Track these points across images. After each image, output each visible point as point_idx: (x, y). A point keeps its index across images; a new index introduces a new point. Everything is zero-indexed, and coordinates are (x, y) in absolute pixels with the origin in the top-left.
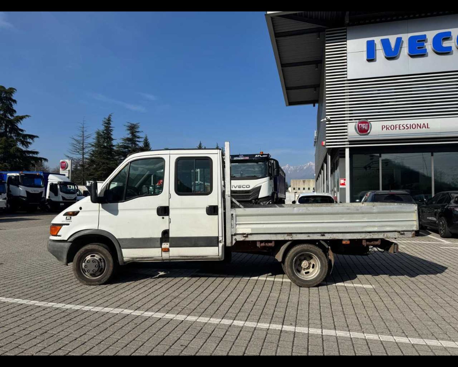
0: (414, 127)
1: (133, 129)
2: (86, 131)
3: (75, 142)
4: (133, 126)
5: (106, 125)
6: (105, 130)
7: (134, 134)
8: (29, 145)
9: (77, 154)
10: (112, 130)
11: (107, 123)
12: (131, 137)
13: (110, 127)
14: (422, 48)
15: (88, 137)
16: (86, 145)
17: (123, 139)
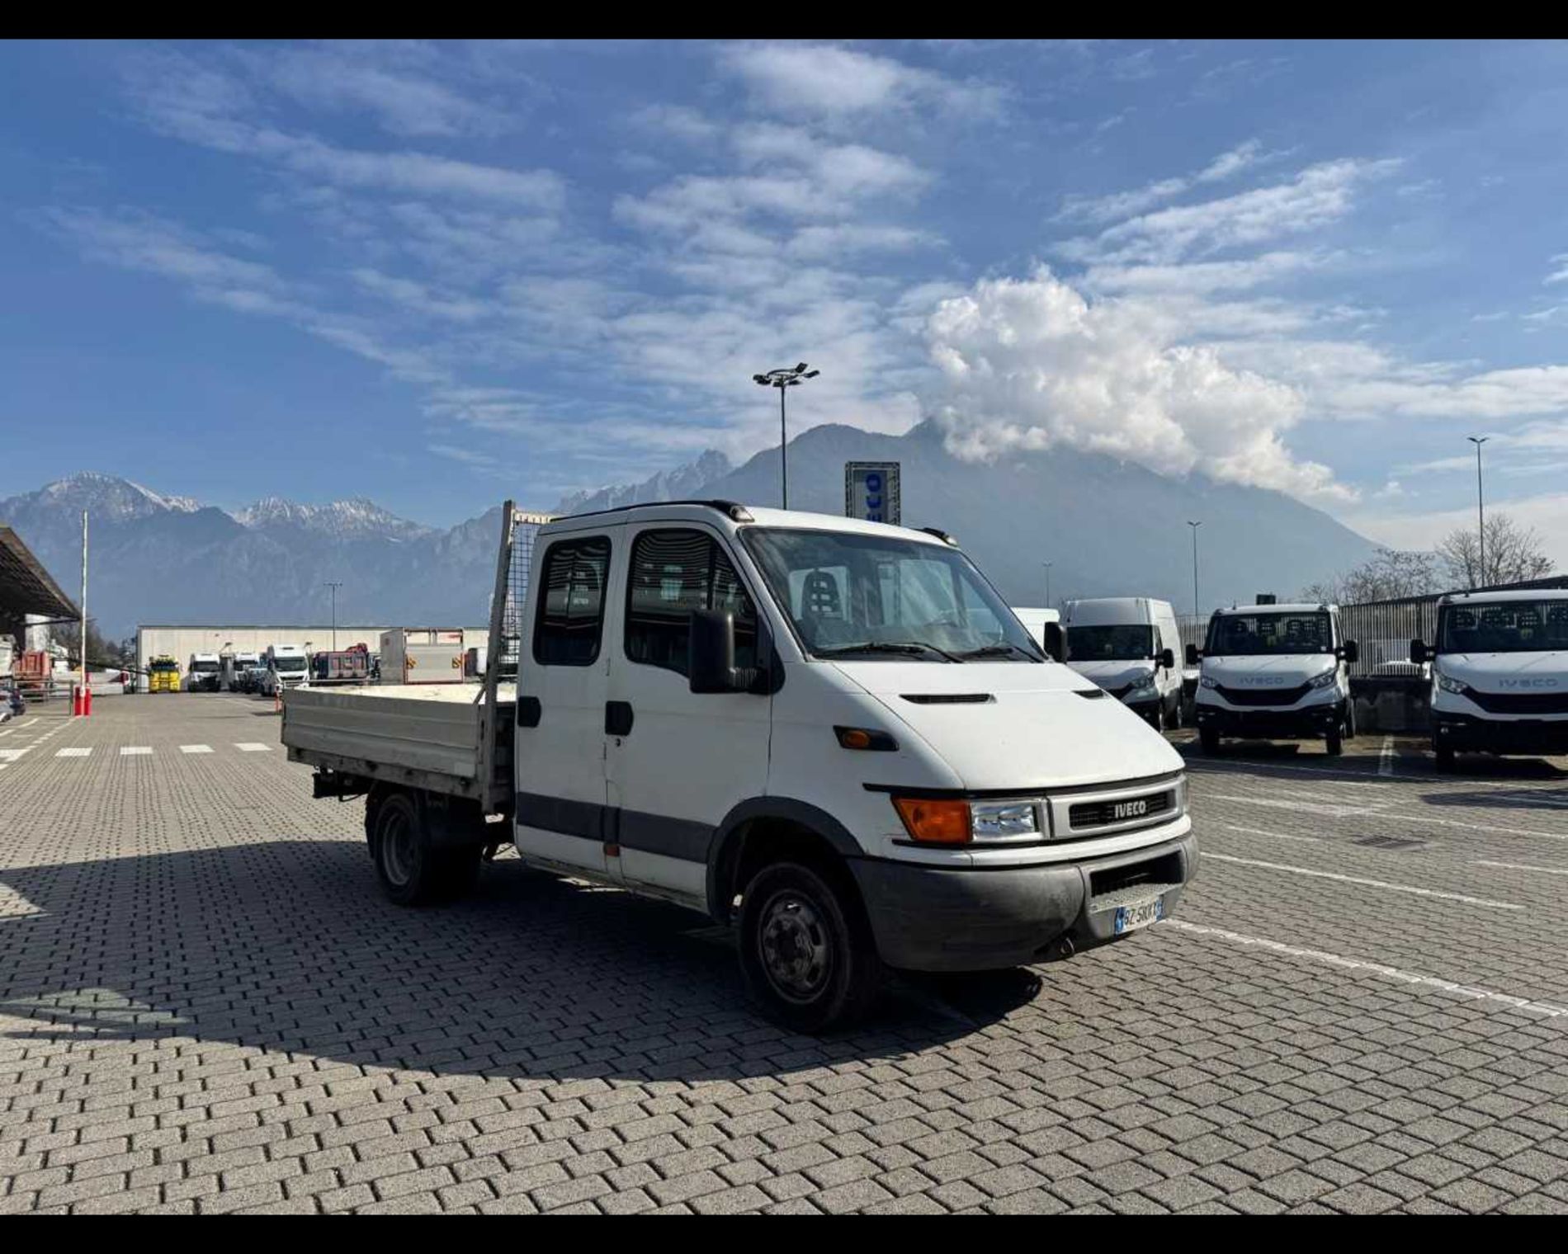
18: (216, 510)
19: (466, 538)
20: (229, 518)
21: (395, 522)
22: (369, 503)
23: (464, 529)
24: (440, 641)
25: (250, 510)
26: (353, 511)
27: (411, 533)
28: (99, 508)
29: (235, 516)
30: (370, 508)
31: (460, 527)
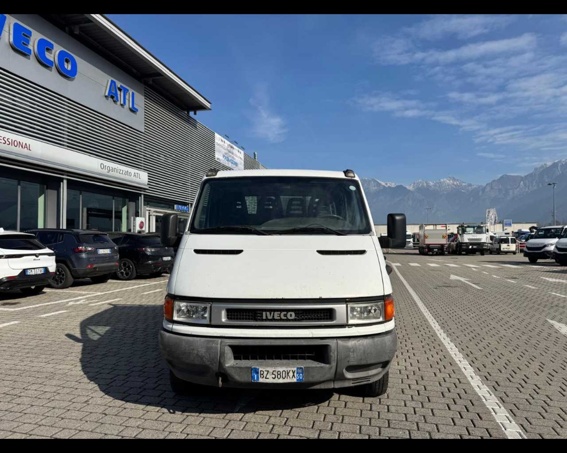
0: (16, 144)
14: (26, 45)
18: (401, 186)
19: (492, 188)
20: (405, 188)
21: (464, 184)
22: (454, 178)
23: (491, 185)
24: (437, 228)
25: (412, 185)
26: (448, 181)
27: (470, 188)
28: (367, 188)
29: (408, 187)
30: (454, 179)
31: (490, 184)
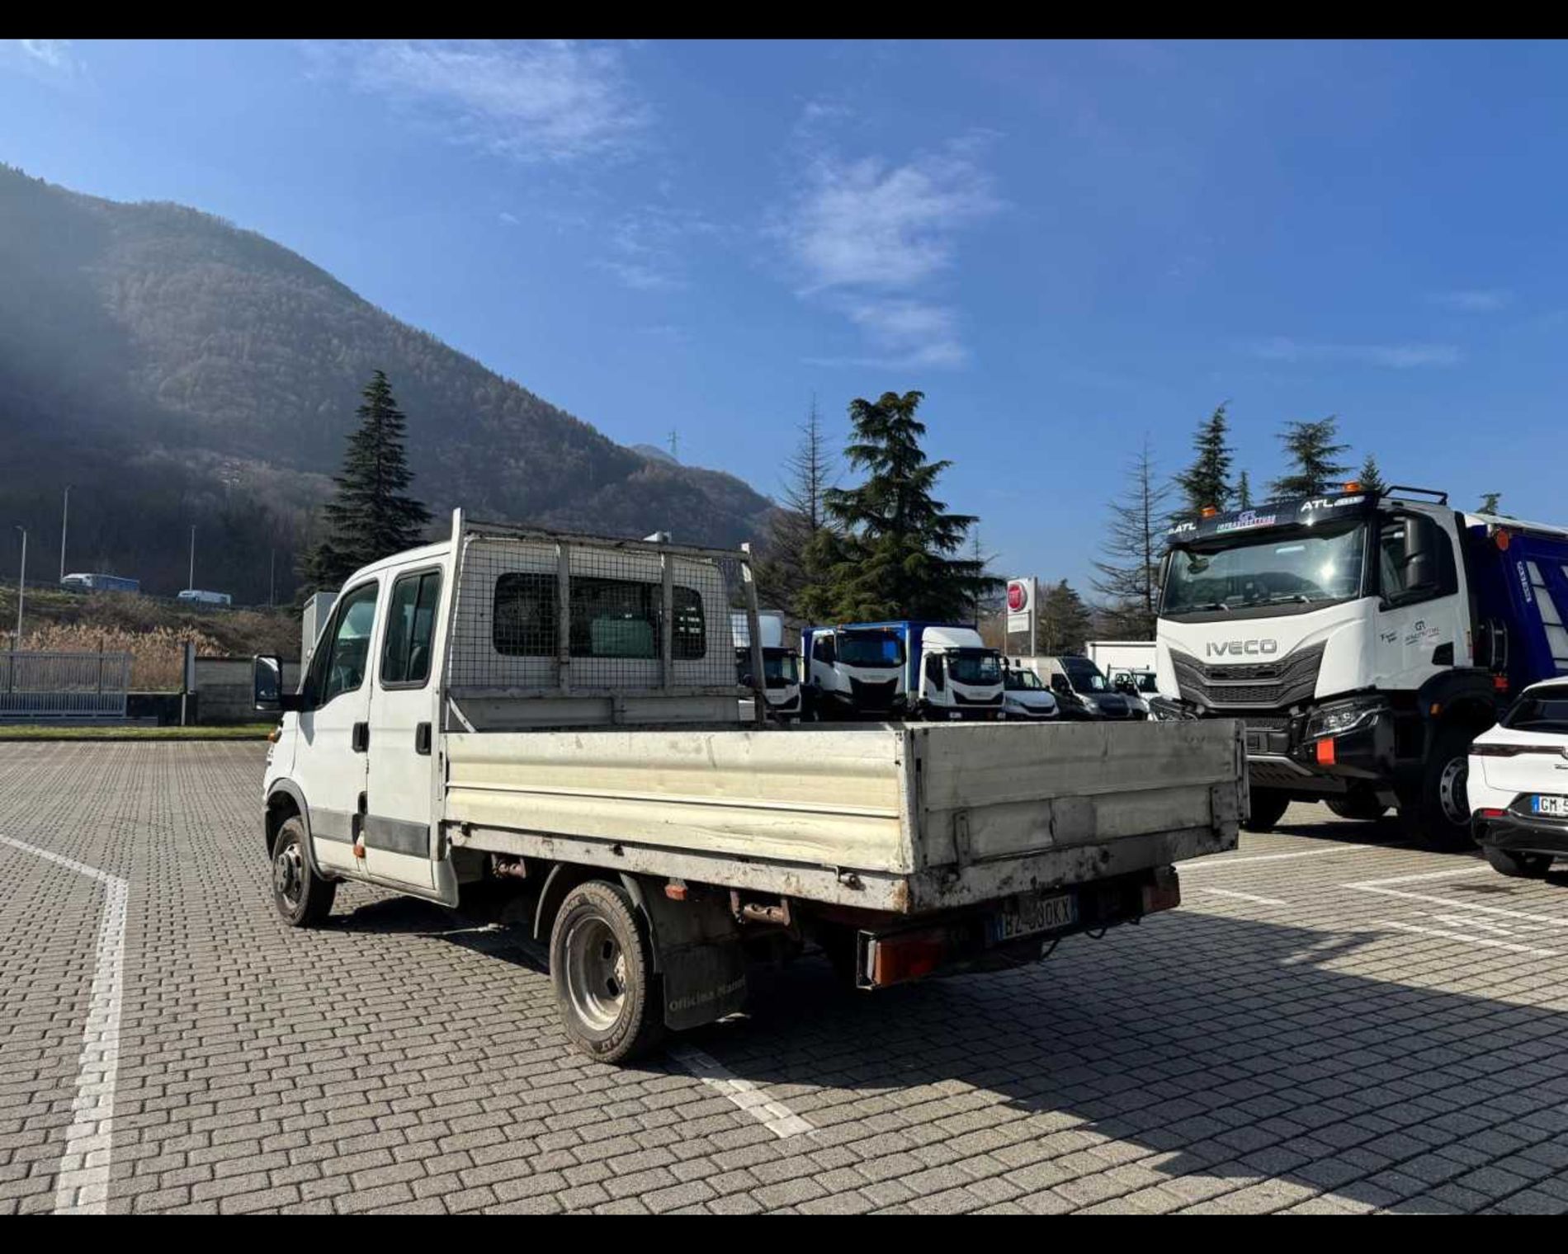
1: (1309, 444)
2: (1153, 476)
3: (1120, 519)
4: (1311, 431)
5: (1206, 446)
6: (1205, 464)
7: (1317, 460)
8: (957, 546)
9: (1128, 556)
10: (1226, 459)
11: (1209, 441)
12: (1304, 474)
13: (1221, 451)
15: (1161, 497)
16: (1159, 524)
17: (1275, 485)
